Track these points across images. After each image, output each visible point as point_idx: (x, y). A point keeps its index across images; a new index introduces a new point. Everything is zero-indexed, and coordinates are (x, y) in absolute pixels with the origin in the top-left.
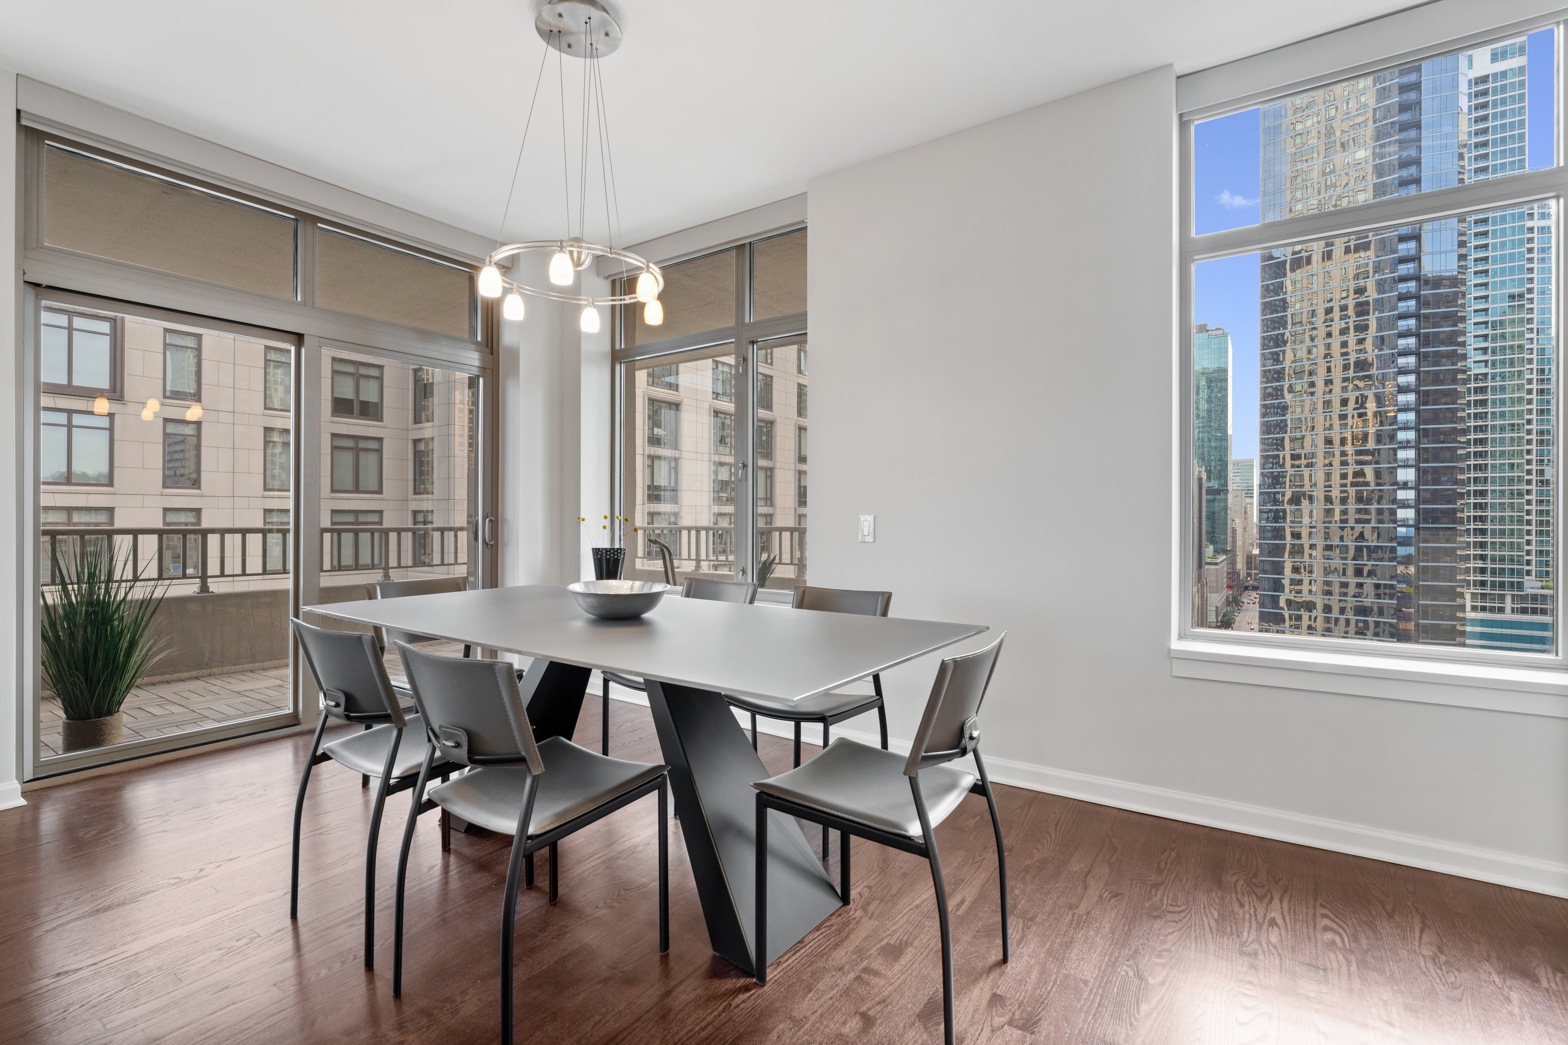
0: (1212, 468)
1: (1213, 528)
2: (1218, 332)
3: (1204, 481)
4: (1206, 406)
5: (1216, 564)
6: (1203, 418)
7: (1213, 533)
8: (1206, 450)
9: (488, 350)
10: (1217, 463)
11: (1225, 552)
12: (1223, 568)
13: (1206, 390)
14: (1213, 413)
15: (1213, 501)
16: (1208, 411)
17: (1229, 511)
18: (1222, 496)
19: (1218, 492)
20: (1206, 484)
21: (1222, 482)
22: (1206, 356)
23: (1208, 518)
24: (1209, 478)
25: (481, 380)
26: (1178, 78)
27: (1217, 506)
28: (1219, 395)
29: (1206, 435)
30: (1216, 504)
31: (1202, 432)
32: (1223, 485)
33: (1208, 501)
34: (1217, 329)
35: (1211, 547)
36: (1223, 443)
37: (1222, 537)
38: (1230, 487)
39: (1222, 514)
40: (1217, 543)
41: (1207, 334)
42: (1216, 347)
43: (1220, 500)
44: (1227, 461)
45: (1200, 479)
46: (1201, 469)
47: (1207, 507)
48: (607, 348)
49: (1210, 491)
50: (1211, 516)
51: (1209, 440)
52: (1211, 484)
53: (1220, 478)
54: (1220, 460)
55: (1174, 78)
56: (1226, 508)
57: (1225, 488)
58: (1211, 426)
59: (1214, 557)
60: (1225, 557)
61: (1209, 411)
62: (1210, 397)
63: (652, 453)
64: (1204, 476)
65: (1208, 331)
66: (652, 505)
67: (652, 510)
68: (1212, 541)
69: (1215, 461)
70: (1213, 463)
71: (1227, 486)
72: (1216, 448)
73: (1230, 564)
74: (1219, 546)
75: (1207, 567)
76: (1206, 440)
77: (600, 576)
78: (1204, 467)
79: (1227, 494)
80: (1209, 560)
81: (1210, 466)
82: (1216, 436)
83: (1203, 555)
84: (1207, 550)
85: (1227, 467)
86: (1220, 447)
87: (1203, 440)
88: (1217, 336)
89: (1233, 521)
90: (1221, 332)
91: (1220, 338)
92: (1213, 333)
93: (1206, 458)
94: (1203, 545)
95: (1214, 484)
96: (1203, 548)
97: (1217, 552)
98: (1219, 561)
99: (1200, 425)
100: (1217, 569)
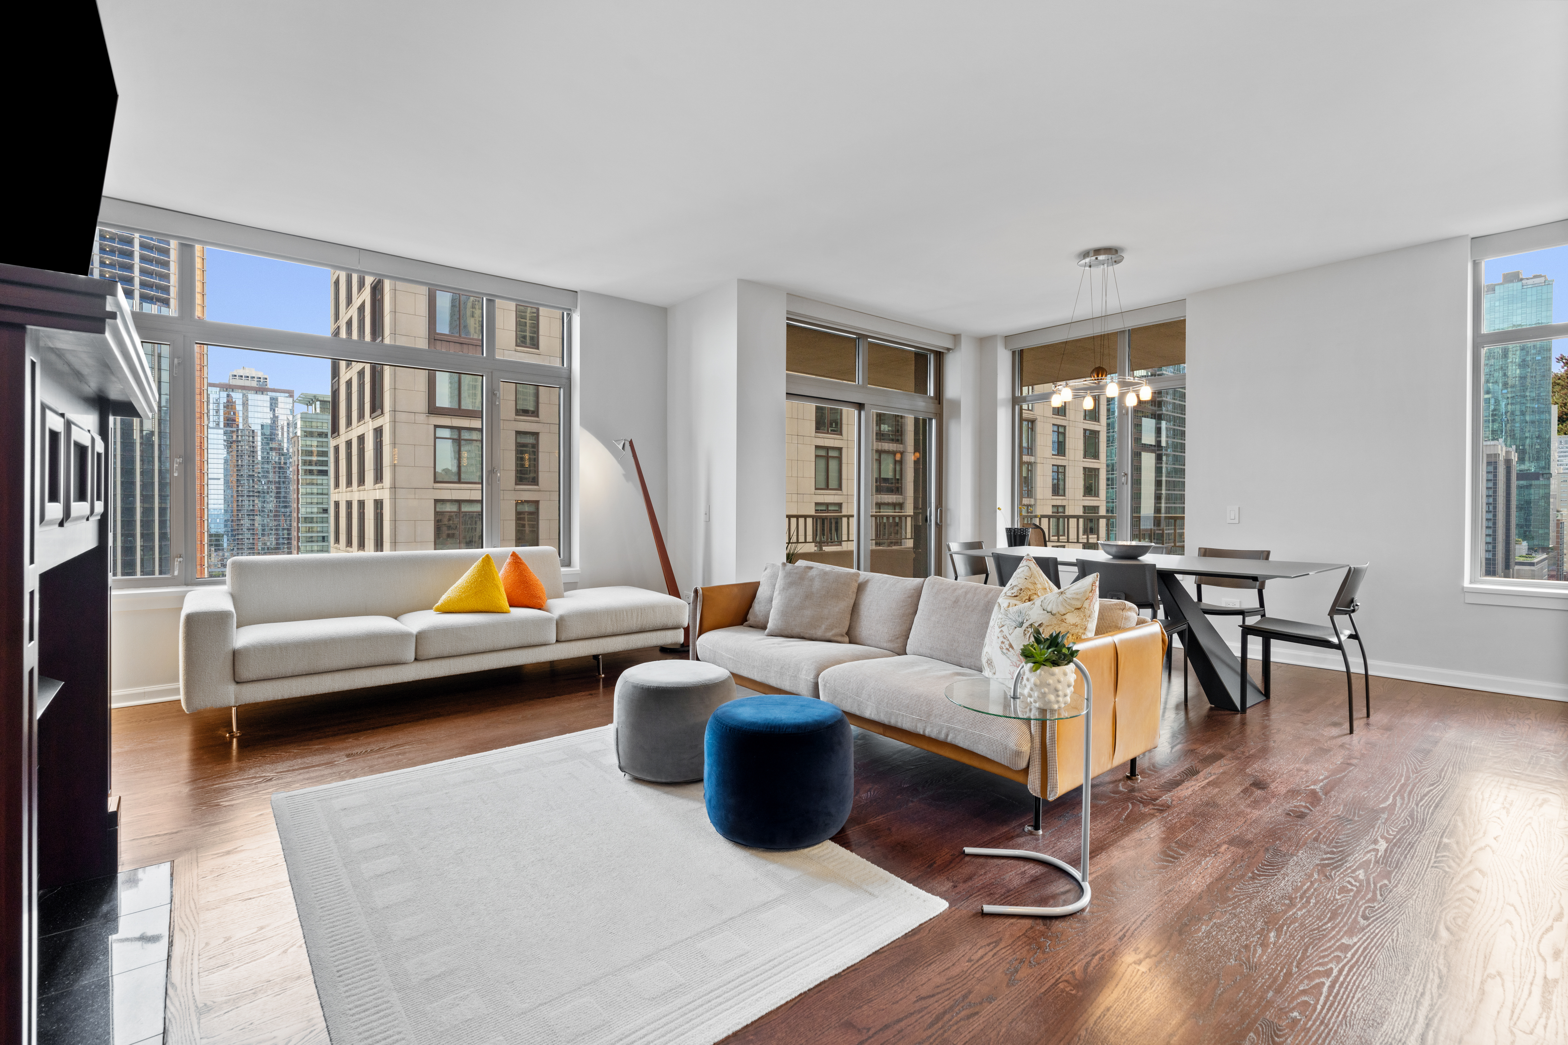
0: (1527, 447)
1: (1526, 520)
2: (1537, 280)
3: (1514, 463)
4: (1518, 371)
5: (1532, 564)
6: (1512, 387)
7: (1528, 526)
8: (1517, 425)
9: (937, 402)
10: (1535, 440)
11: (1545, 549)
12: (1542, 569)
13: (1518, 353)
14: (1529, 380)
15: (1529, 487)
16: (1521, 378)
17: (1551, 500)
18: (1542, 481)
19: (1536, 476)
20: (1516, 467)
21: (1543, 463)
22: (1519, 311)
23: (1520, 508)
24: (1521, 460)
25: (934, 421)
26: (1472, 238)
27: (1535, 494)
28: (1539, 358)
29: (1518, 407)
30: (1532, 491)
31: (1512, 404)
32: (1544, 468)
33: (1519, 487)
34: (1535, 277)
35: (1525, 544)
36: (1543, 417)
37: (1541, 531)
38: (1554, 469)
39: (1542, 503)
40: (1533, 538)
41: (1520, 284)
42: (1534, 298)
43: (1539, 486)
44: (1550, 438)
45: (1508, 462)
46: (1510, 449)
47: (1519, 495)
48: (1010, 396)
49: (1522, 476)
50: (1525, 507)
51: (1523, 413)
52: (1523, 467)
53: (1538, 459)
54: (1538, 437)
55: (1469, 240)
56: (1547, 497)
57: (1547, 471)
58: (1525, 397)
59: (1529, 555)
60: (1545, 556)
61: (1523, 378)
62: (1524, 360)
63: (880, 448)
64: (1514, 457)
65: (1522, 280)
66: (879, 496)
67: (879, 501)
68: (1525, 535)
69: (1532, 438)
70: (1528, 441)
71: (1549, 469)
72: (1533, 422)
73: (1554, 564)
74: (1536, 542)
75: (1517, 567)
76: (1518, 413)
77: (1010, 545)
78: (1514, 447)
79: (1549, 479)
80: (1521, 560)
81: (1523, 445)
82: (1533, 408)
83: (1512, 553)
84: (1517, 546)
85: (1549, 446)
86: (1540, 422)
87: (1513, 413)
88: (1535, 285)
89: (1558, 511)
90: (1542, 279)
91: (1540, 288)
92: (1530, 282)
93: (1518, 435)
94: (1512, 542)
95: (1531, 467)
96: (1512, 546)
97: (1532, 549)
98: (1535, 560)
99: (1509, 396)
100: (1533, 571)
